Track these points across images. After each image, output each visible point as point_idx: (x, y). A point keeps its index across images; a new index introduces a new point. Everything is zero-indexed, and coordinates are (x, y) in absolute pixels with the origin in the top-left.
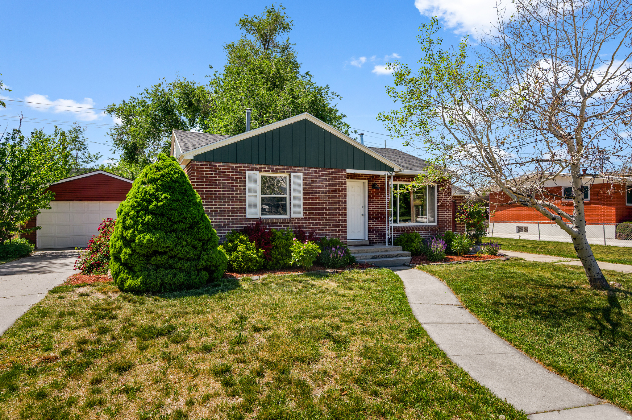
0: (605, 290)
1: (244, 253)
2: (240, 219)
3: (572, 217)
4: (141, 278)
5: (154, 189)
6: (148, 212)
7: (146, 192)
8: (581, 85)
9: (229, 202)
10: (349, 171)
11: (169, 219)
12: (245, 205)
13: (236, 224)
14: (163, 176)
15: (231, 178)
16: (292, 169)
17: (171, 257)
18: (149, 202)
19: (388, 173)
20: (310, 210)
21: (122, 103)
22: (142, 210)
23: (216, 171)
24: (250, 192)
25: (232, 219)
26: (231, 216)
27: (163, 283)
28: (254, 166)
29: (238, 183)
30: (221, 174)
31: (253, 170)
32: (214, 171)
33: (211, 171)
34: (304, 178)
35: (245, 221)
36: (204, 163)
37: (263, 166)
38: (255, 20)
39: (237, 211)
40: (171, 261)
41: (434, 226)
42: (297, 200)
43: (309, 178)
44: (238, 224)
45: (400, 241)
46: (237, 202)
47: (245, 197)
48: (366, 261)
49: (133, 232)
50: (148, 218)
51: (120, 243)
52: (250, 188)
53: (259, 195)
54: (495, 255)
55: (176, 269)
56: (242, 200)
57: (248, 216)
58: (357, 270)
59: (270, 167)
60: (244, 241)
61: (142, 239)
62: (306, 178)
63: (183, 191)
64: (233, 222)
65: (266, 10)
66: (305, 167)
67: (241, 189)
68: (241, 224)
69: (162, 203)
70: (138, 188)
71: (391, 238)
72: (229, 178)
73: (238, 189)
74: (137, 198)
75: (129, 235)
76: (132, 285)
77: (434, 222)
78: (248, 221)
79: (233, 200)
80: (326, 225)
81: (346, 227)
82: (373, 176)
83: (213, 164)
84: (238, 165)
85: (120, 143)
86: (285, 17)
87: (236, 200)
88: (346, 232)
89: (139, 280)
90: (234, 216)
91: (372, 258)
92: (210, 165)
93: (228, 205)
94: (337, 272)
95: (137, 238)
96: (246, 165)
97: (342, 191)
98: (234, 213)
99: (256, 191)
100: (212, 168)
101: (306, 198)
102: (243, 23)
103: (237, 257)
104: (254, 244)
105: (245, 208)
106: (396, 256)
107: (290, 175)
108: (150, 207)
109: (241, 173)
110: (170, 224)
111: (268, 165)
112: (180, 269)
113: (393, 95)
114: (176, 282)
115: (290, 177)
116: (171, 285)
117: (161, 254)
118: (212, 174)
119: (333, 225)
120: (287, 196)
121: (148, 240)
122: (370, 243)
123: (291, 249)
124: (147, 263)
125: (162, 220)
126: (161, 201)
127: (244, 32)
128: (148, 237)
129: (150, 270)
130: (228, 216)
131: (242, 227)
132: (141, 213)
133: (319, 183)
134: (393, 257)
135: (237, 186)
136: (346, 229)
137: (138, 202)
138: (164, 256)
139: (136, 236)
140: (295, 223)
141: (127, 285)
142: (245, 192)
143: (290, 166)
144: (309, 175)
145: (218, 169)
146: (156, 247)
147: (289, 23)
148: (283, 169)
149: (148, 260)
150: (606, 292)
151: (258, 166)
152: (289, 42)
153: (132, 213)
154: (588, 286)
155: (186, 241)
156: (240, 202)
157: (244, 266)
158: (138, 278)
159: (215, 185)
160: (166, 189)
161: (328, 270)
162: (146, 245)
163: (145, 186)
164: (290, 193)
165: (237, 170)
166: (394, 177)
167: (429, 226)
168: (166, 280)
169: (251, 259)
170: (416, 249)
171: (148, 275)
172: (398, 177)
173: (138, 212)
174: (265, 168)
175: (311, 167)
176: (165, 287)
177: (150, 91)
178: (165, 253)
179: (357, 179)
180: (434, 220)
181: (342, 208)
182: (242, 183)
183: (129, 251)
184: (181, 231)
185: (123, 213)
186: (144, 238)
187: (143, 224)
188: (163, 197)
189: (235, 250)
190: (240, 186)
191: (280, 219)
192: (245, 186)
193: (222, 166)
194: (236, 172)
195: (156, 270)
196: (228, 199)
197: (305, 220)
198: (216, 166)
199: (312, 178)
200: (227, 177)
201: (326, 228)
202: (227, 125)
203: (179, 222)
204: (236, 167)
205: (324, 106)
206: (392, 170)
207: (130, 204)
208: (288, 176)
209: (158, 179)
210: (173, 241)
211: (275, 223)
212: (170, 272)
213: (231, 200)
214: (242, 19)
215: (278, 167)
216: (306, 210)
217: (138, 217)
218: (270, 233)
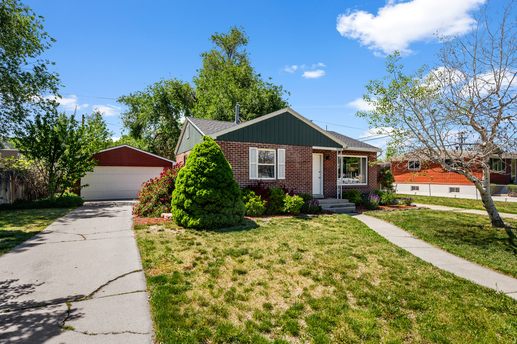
0: (502, 228)
1: (254, 203)
2: (245, 180)
3: (481, 180)
4: (200, 219)
5: (206, 160)
6: (204, 175)
7: (201, 162)
8: (500, 99)
9: (238, 169)
10: (314, 147)
11: (216, 180)
12: (249, 171)
13: (243, 184)
14: (211, 151)
15: (240, 152)
16: (278, 146)
17: (217, 206)
18: (204, 169)
19: (339, 149)
20: (289, 174)
21: (129, 95)
22: (199, 174)
23: (230, 147)
24: (252, 161)
25: (240, 180)
26: (239, 178)
27: (214, 223)
28: (255, 144)
29: (244, 156)
30: (233, 149)
31: (254, 147)
32: (229, 147)
33: (227, 147)
34: (286, 152)
35: (248, 182)
36: (223, 142)
37: (260, 144)
38: (223, 37)
39: (243, 174)
40: (218, 208)
41: (365, 186)
42: (281, 167)
43: (289, 152)
44: (244, 184)
45: (346, 196)
46: (244, 169)
47: (249, 165)
48: (329, 209)
49: (194, 189)
50: (203, 179)
51: (182, 196)
52: (252, 159)
53: (257, 164)
54: (410, 205)
55: (221, 213)
56: (246, 167)
57: (250, 178)
58: (327, 215)
59: (265, 144)
60: (253, 195)
61: (201, 193)
62: (287, 152)
63: (222, 161)
64: (241, 182)
65: (231, 29)
66: (286, 145)
67: (246, 159)
68: (246, 184)
69: (212, 169)
70: (195, 159)
71: (340, 193)
72: (239, 152)
73: (244, 159)
74: (195, 166)
75: (191, 191)
76: (194, 224)
77: (366, 183)
78: (250, 182)
79: (241, 167)
80: (300, 185)
81: (312, 186)
82: (327, 151)
83: (228, 142)
84: (244, 143)
85: (127, 124)
86: (244, 35)
87: (243, 167)
88: (312, 189)
89: (198, 221)
90: (241, 178)
91: (331, 207)
92: (227, 143)
93: (238, 171)
94: (314, 216)
95: (197, 192)
96: (249, 143)
97: (309, 161)
98: (242, 176)
99: (256, 162)
100: (228, 145)
101: (287, 166)
102: (214, 38)
103: (250, 206)
104: (260, 197)
105: (249, 172)
106: (346, 206)
107: (277, 150)
108: (205, 172)
109: (246, 148)
110: (217, 183)
111: (263, 143)
112: (224, 214)
113: (367, 100)
114: (222, 222)
115: (277, 152)
116: (218, 224)
117: (212, 203)
118: (228, 149)
119: (304, 184)
120: (275, 164)
121: (205, 194)
122: (325, 197)
123: (284, 200)
124: (203, 209)
125: (213, 181)
126: (211, 168)
127: (215, 45)
128: (205, 192)
129: (205, 214)
130: (238, 178)
131: (246, 185)
132: (199, 176)
133: (295, 155)
134: (344, 207)
135: (244, 157)
136: (312, 188)
137: (196, 169)
138: (214, 205)
139: (196, 191)
140: (280, 183)
141: (190, 224)
142: (249, 161)
143: (277, 144)
144: (289, 150)
145: (232, 146)
146: (209, 198)
147: (246, 38)
148: (273, 146)
149: (203, 207)
150: (504, 229)
151: (257, 144)
152: (246, 52)
153: (193, 176)
154: (491, 225)
155: (226, 195)
156: (245, 169)
157: (254, 212)
158: (197, 219)
159: (230, 157)
160: (214, 160)
161: (308, 215)
162: (204, 197)
163: (199, 158)
164: (277, 162)
165: (244, 146)
166: (343, 152)
167: (362, 186)
168: (216, 221)
169: (259, 208)
170: (357, 202)
171: (204, 218)
172: (345, 152)
173: (197, 175)
174: (261, 145)
175: (290, 145)
176: (215, 225)
177: (152, 87)
178: (214, 203)
179: (316, 153)
180: (366, 181)
181: (309, 173)
182: (246, 156)
183: (190, 201)
184: (223, 188)
185: (185, 176)
186: (202, 193)
187: (201, 183)
188: (212, 166)
189: (248, 201)
190: (245, 157)
191: (271, 180)
192: (249, 158)
193: (234, 144)
194: (243, 148)
195: (208, 214)
196: (238, 167)
197: (286, 181)
198: (230, 144)
199: (291, 152)
200: (237, 152)
201: (299, 186)
202: (213, 113)
203: (222, 182)
204: (243, 144)
205: (280, 99)
206: (341, 147)
207: (190, 170)
208: (275, 151)
209: (208, 153)
210: (220, 195)
211: (267, 183)
212: (217, 216)
213: (239, 167)
214: (213, 35)
215: (269, 145)
216: (287, 174)
217: (197, 179)
218: (268, 189)
